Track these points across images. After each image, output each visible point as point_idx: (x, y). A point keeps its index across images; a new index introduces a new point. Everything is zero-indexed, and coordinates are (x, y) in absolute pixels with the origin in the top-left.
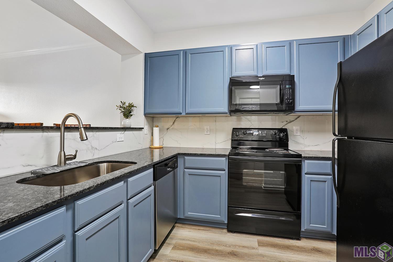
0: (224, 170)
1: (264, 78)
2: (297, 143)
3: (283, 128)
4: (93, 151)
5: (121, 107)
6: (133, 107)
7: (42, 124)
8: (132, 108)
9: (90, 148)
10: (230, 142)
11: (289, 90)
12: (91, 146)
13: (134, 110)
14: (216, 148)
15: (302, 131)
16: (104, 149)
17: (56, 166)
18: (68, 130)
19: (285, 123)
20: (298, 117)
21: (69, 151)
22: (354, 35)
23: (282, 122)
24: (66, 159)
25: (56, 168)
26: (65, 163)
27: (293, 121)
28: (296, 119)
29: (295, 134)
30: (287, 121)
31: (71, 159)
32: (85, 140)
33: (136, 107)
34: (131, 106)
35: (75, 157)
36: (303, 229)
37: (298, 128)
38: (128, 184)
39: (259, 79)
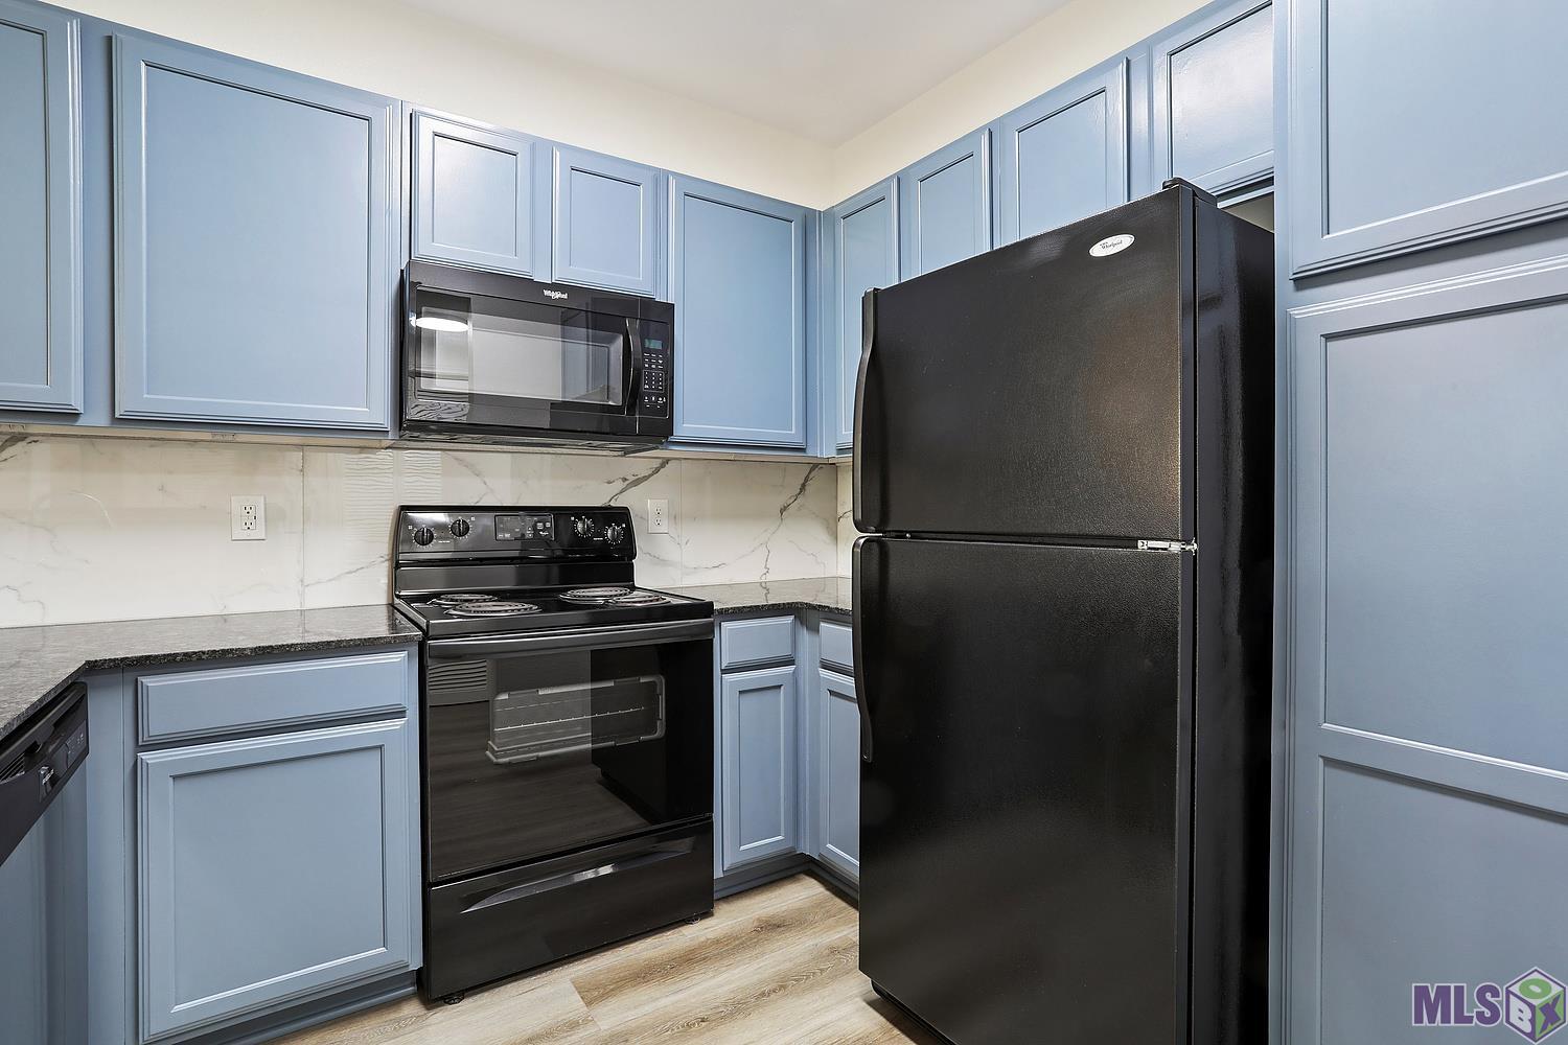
0: (400, 713)
1: (565, 296)
2: (660, 561)
3: (613, 504)
10: (381, 576)
11: (657, 359)
14: (307, 606)
15: (675, 518)
19: (620, 485)
20: (663, 465)
22: (829, 213)
23: (609, 483)
27: (646, 478)
28: (657, 470)
29: (653, 528)
30: (625, 480)
36: (718, 874)
37: (663, 504)
39: (547, 293)
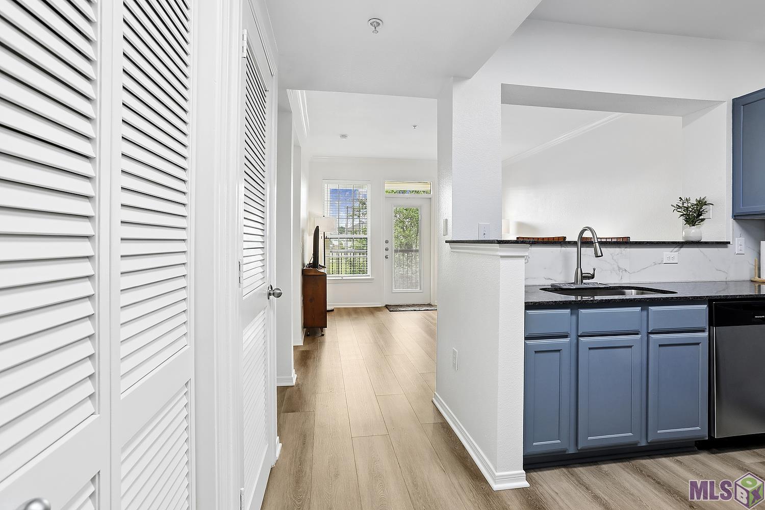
4: (621, 273)
5: (679, 207)
6: (706, 205)
7: (565, 238)
8: (704, 207)
9: (617, 269)
12: (618, 266)
13: (710, 210)
16: (638, 272)
17: (572, 283)
18: (588, 245)
21: (587, 269)
24: (583, 278)
25: (572, 285)
26: (582, 282)
31: (588, 278)
32: (600, 256)
33: (712, 205)
34: (701, 203)
35: (593, 277)
38: (649, 314)
